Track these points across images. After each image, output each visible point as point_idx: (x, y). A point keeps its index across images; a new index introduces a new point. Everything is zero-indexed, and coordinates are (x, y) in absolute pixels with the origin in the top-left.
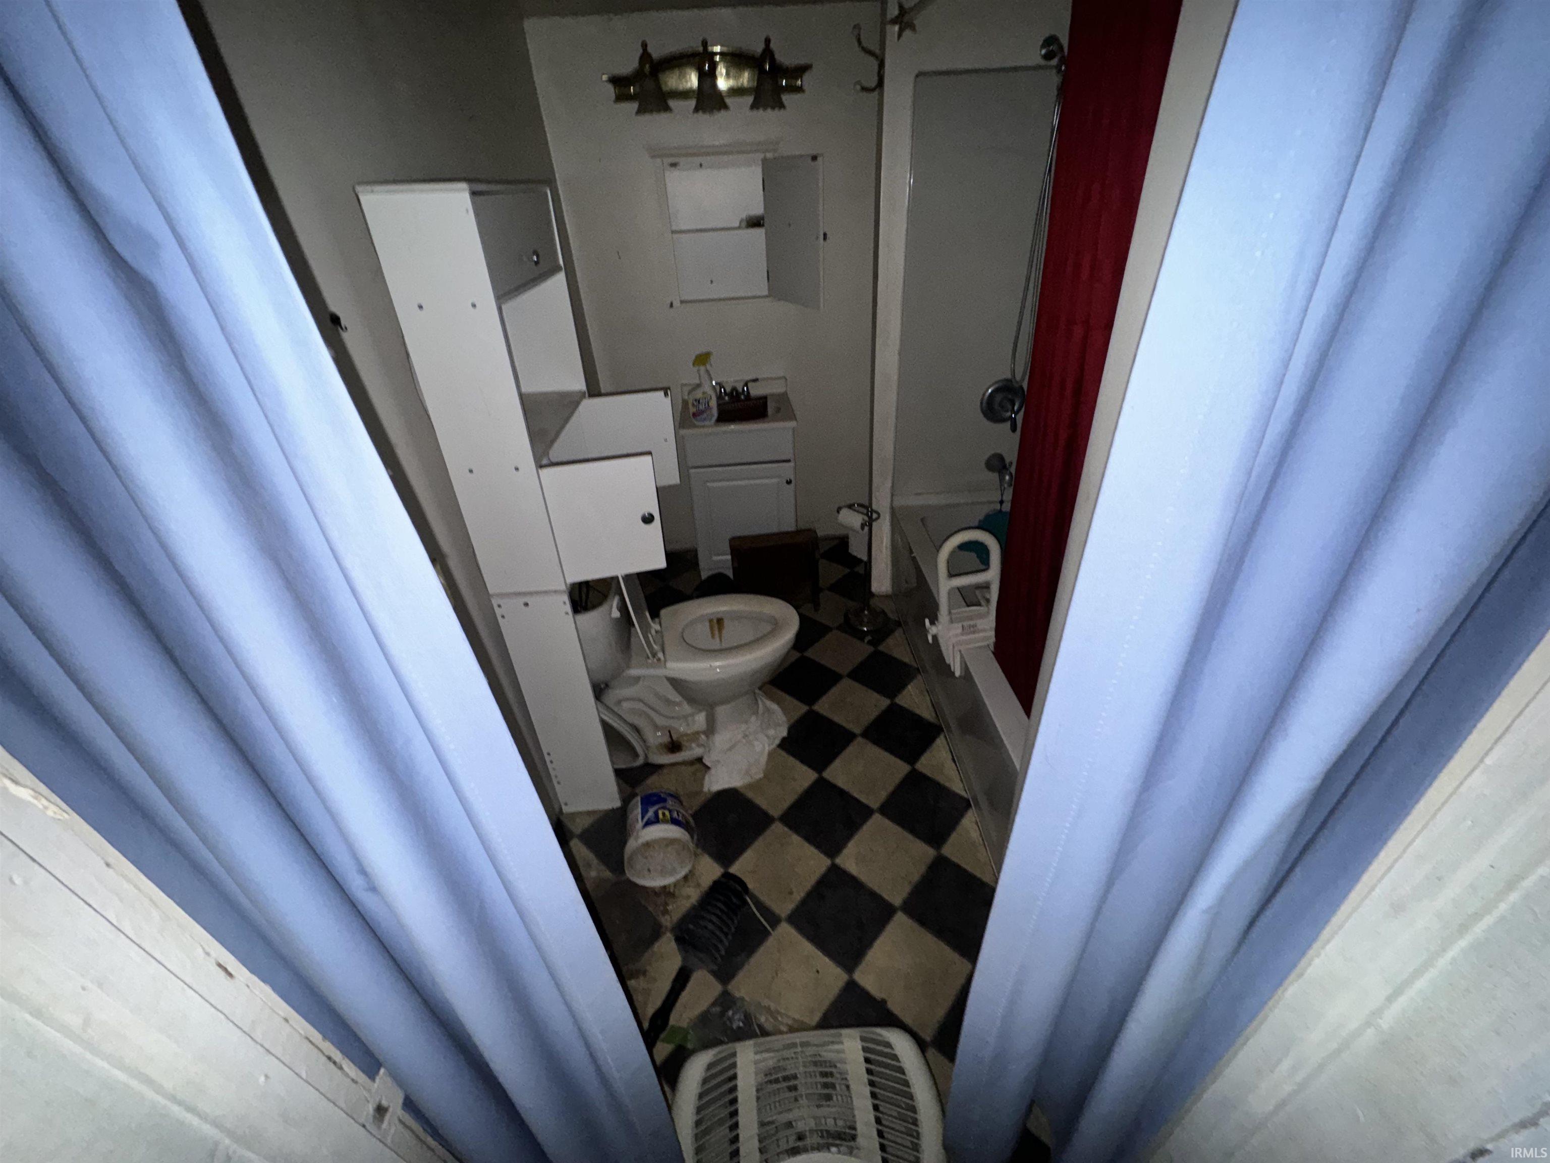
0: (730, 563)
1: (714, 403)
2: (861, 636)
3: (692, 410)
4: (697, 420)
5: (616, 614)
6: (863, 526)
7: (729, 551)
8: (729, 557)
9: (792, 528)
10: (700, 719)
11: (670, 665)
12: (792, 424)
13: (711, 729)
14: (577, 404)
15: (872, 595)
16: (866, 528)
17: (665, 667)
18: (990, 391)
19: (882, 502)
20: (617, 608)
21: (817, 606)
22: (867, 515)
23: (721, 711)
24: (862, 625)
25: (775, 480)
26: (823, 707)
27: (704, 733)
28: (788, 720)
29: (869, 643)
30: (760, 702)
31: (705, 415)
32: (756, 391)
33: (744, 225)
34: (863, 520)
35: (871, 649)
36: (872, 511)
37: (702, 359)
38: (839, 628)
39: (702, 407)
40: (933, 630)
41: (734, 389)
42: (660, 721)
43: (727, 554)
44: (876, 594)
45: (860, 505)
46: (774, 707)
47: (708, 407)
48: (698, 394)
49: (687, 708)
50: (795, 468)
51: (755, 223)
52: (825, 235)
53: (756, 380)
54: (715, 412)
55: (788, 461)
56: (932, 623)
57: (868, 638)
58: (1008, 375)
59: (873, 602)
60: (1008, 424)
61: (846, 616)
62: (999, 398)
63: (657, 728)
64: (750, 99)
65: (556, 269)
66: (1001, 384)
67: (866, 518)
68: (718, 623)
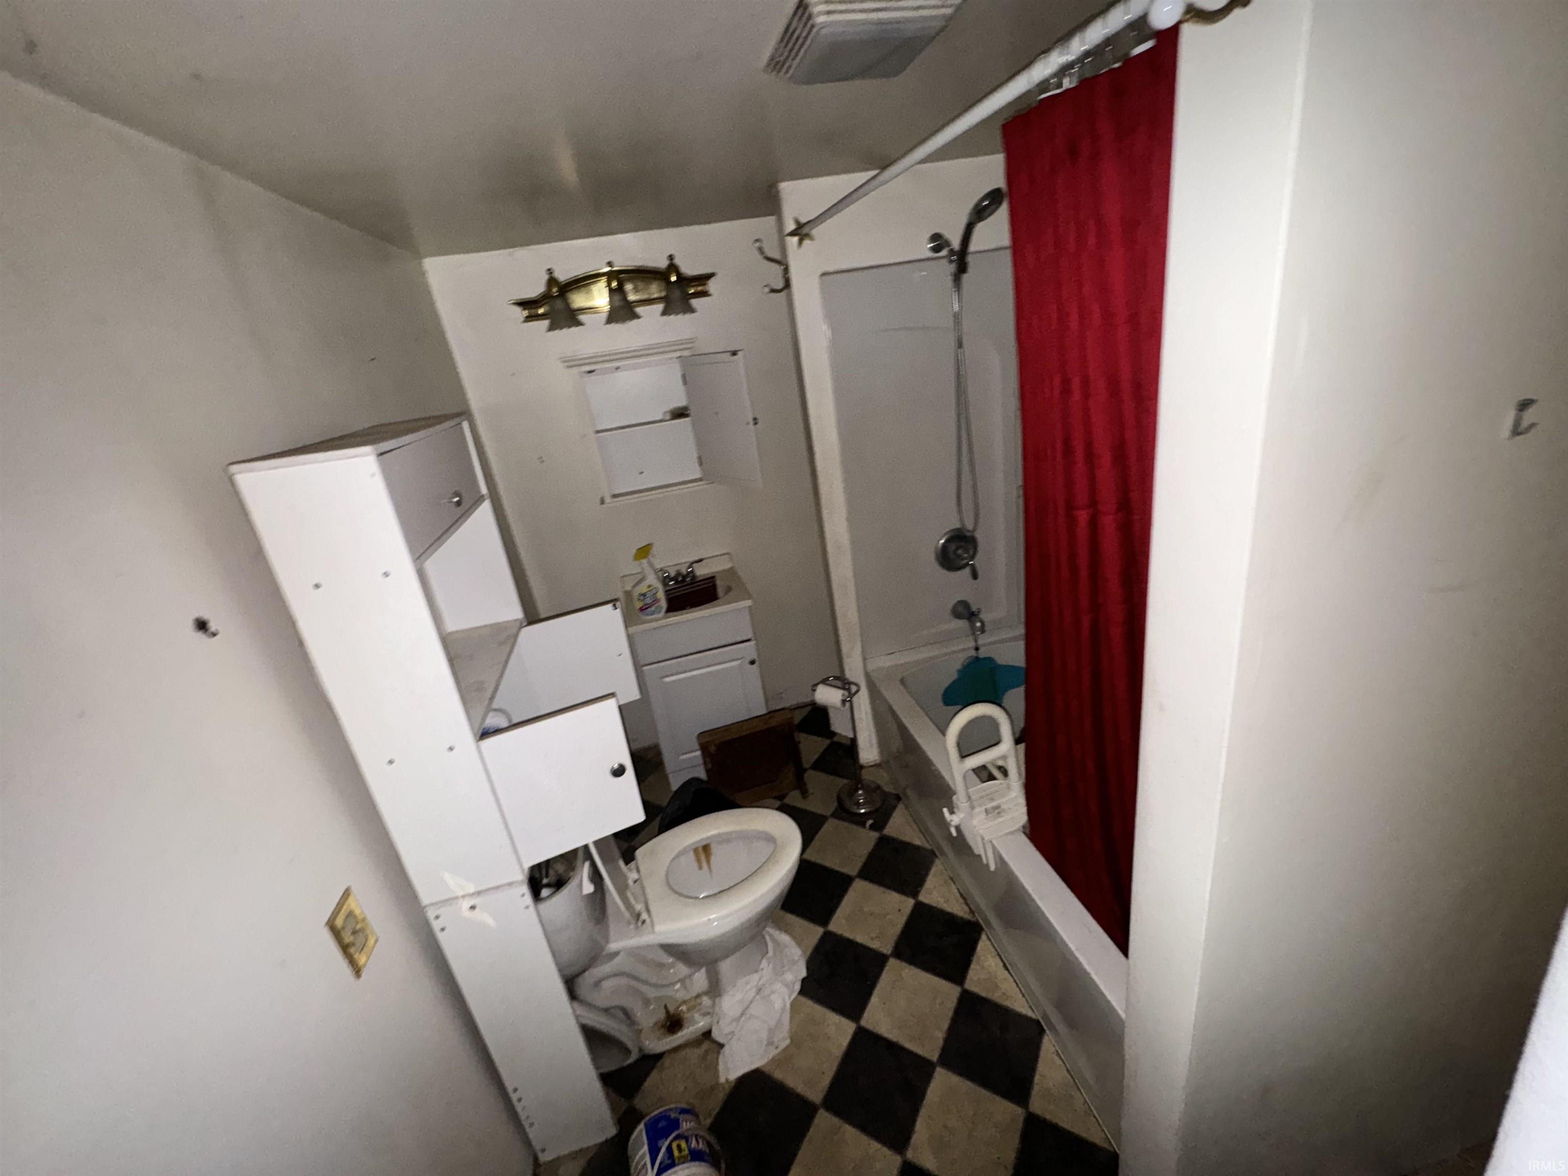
0: (700, 761)
1: (661, 595)
2: (859, 820)
3: (639, 605)
4: (647, 615)
5: (588, 888)
6: (844, 702)
7: (697, 747)
8: (698, 753)
9: (762, 711)
10: (700, 979)
11: (658, 928)
12: (748, 603)
13: (715, 989)
14: (516, 636)
15: (862, 767)
16: (848, 704)
17: (653, 932)
18: (942, 541)
19: (854, 670)
20: (589, 878)
21: (804, 793)
22: (844, 689)
23: (725, 967)
24: (859, 805)
25: (738, 662)
26: (839, 924)
27: (706, 993)
28: (804, 952)
29: (872, 827)
30: (767, 937)
31: (653, 608)
32: (701, 571)
33: (668, 417)
34: (843, 695)
35: (875, 835)
36: (850, 683)
37: (644, 552)
38: (835, 815)
39: (648, 601)
40: (954, 820)
41: (679, 573)
42: (651, 993)
43: (697, 750)
44: (865, 765)
45: (836, 678)
46: (785, 938)
47: (656, 601)
48: (643, 588)
49: (682, 969)
50: (757, 645)
51: (680, 414)
52: (755, 419)
53: (700, 561)
54: (664, 604)
55: (748, 640)
56: (952, 812)
57: (870, 822)
58: (958, 526)
59: (866, 775)
60: (967, 571)
61: (839, 800)
62: (953, 547)
63: (647, 1002)
64: (660, 307)
65: (480, 499)
66: (952, 534)
67: (846, 693)
68: (704, 851)
